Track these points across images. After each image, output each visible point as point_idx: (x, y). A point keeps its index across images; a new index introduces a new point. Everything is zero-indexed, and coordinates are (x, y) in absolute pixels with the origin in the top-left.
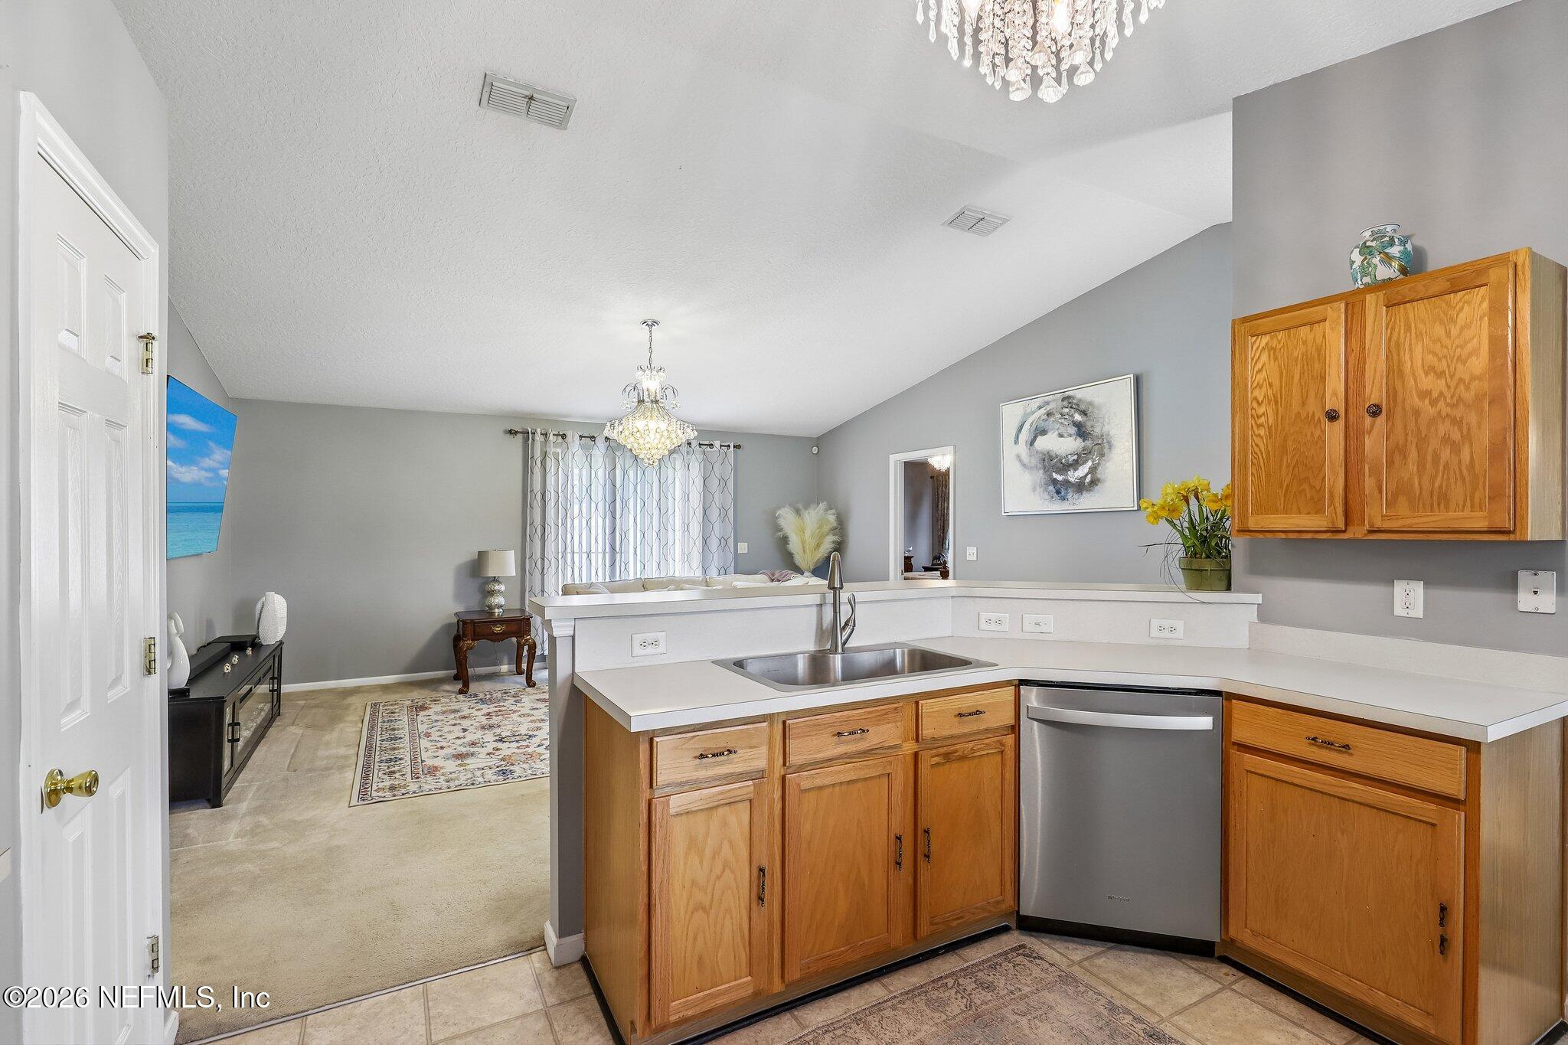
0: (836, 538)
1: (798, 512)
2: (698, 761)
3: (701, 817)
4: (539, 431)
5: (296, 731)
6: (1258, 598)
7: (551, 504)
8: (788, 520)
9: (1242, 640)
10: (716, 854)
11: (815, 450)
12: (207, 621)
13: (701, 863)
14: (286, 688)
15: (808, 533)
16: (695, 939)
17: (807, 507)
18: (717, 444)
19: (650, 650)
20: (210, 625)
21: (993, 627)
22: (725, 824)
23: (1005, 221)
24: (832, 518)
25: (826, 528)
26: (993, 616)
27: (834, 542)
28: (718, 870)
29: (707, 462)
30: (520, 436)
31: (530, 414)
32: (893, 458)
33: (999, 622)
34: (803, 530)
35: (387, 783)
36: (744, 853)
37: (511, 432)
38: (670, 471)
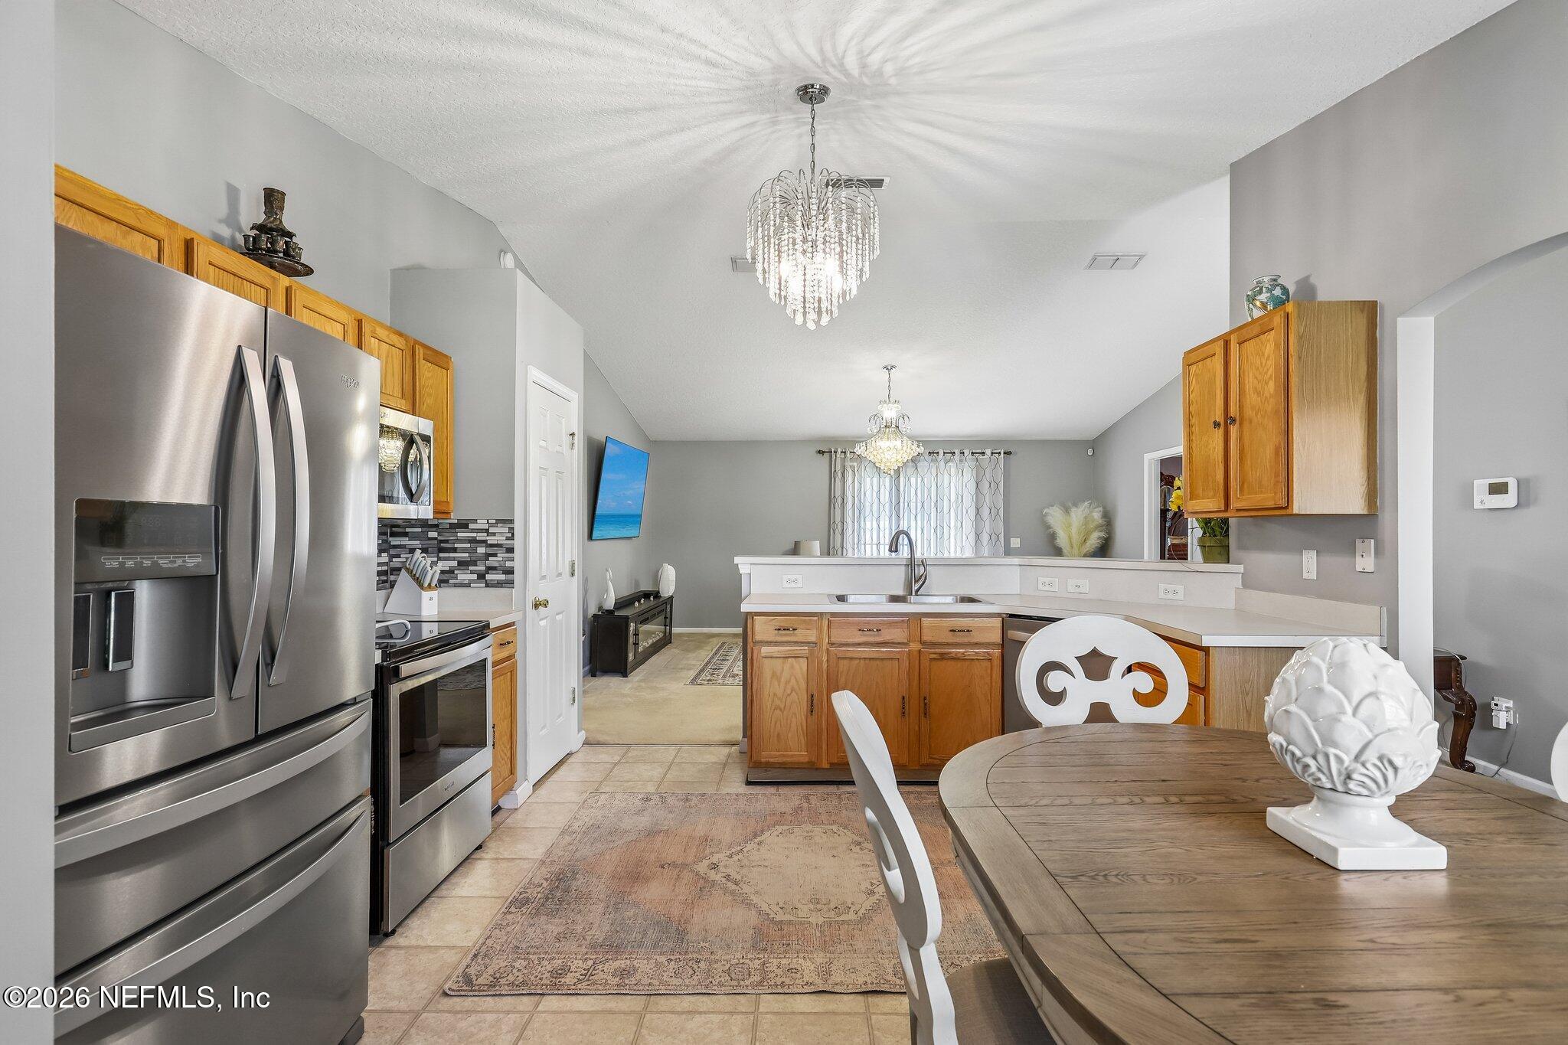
0: (1102, 534)
1: (1067, 511)
2: (776, 632)
3: (780, 660)
4: (839, 450)
5: (676, 651)
6: (1241, 568)
7: (849, 506)
8: (1055, 517)
9: (1230, 603)
10: (787, 682)
11: (1090, 451)
12: (635, 581)
13: (779, 685)
14: (675, 630)
15: (1074, 530)
16: (776, 723)
17: (1075, 505)
18: (988, 452)
19: (793, 585)
20: (637, 584)
21: (1047, 588)
22: (792, 667)
23: (1141, 257)
24: (1097, 515)
25: (1092, 526)
26: (1047, 580)
27: (1100, 538)
28: (789, 692)
29: (979, 470)
30: (827, 455)
31: (833, 438)
32: (1147, 457)
33: (1051, 584)
34: (1070, 525)
35: (708, 678)
36: (803, 685)
37: (819, 452)
38: (946, 476)
